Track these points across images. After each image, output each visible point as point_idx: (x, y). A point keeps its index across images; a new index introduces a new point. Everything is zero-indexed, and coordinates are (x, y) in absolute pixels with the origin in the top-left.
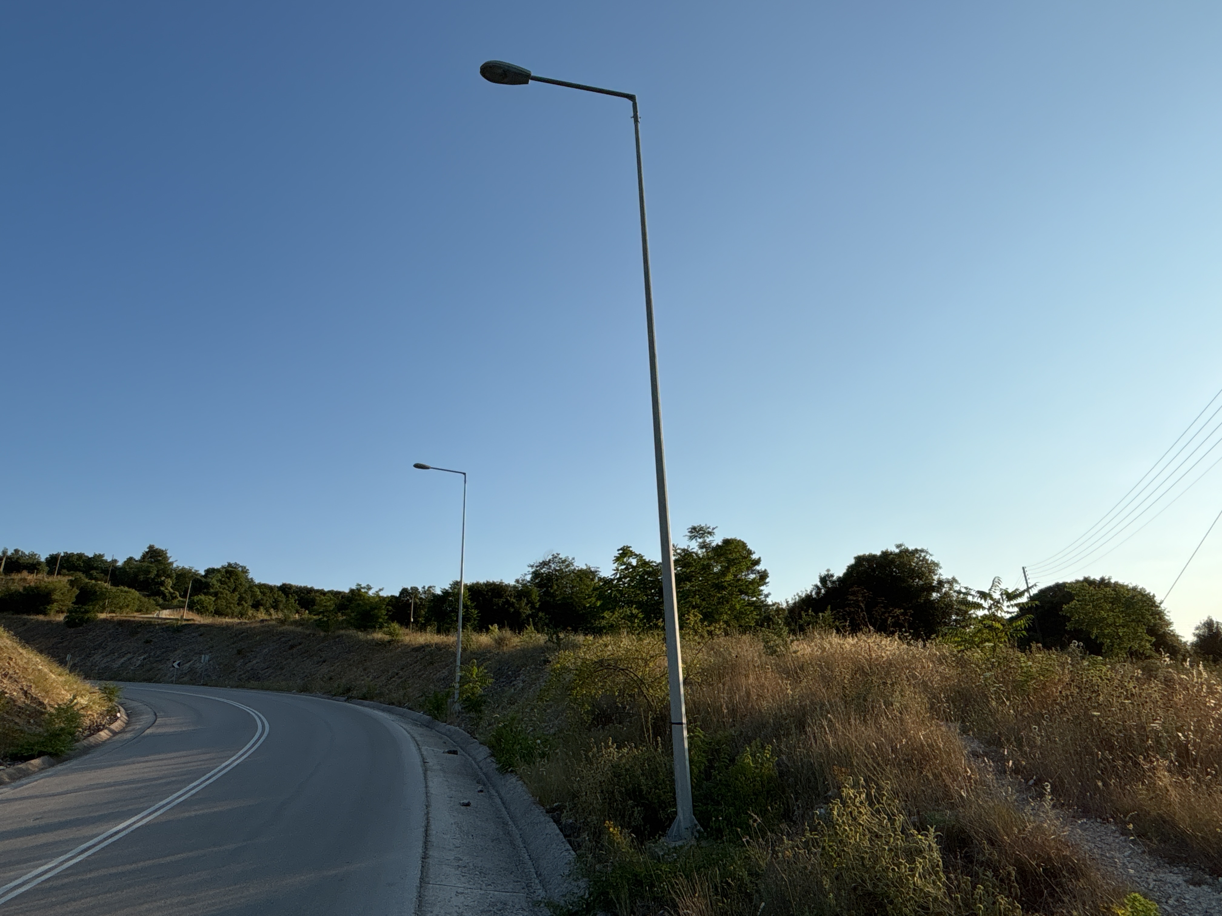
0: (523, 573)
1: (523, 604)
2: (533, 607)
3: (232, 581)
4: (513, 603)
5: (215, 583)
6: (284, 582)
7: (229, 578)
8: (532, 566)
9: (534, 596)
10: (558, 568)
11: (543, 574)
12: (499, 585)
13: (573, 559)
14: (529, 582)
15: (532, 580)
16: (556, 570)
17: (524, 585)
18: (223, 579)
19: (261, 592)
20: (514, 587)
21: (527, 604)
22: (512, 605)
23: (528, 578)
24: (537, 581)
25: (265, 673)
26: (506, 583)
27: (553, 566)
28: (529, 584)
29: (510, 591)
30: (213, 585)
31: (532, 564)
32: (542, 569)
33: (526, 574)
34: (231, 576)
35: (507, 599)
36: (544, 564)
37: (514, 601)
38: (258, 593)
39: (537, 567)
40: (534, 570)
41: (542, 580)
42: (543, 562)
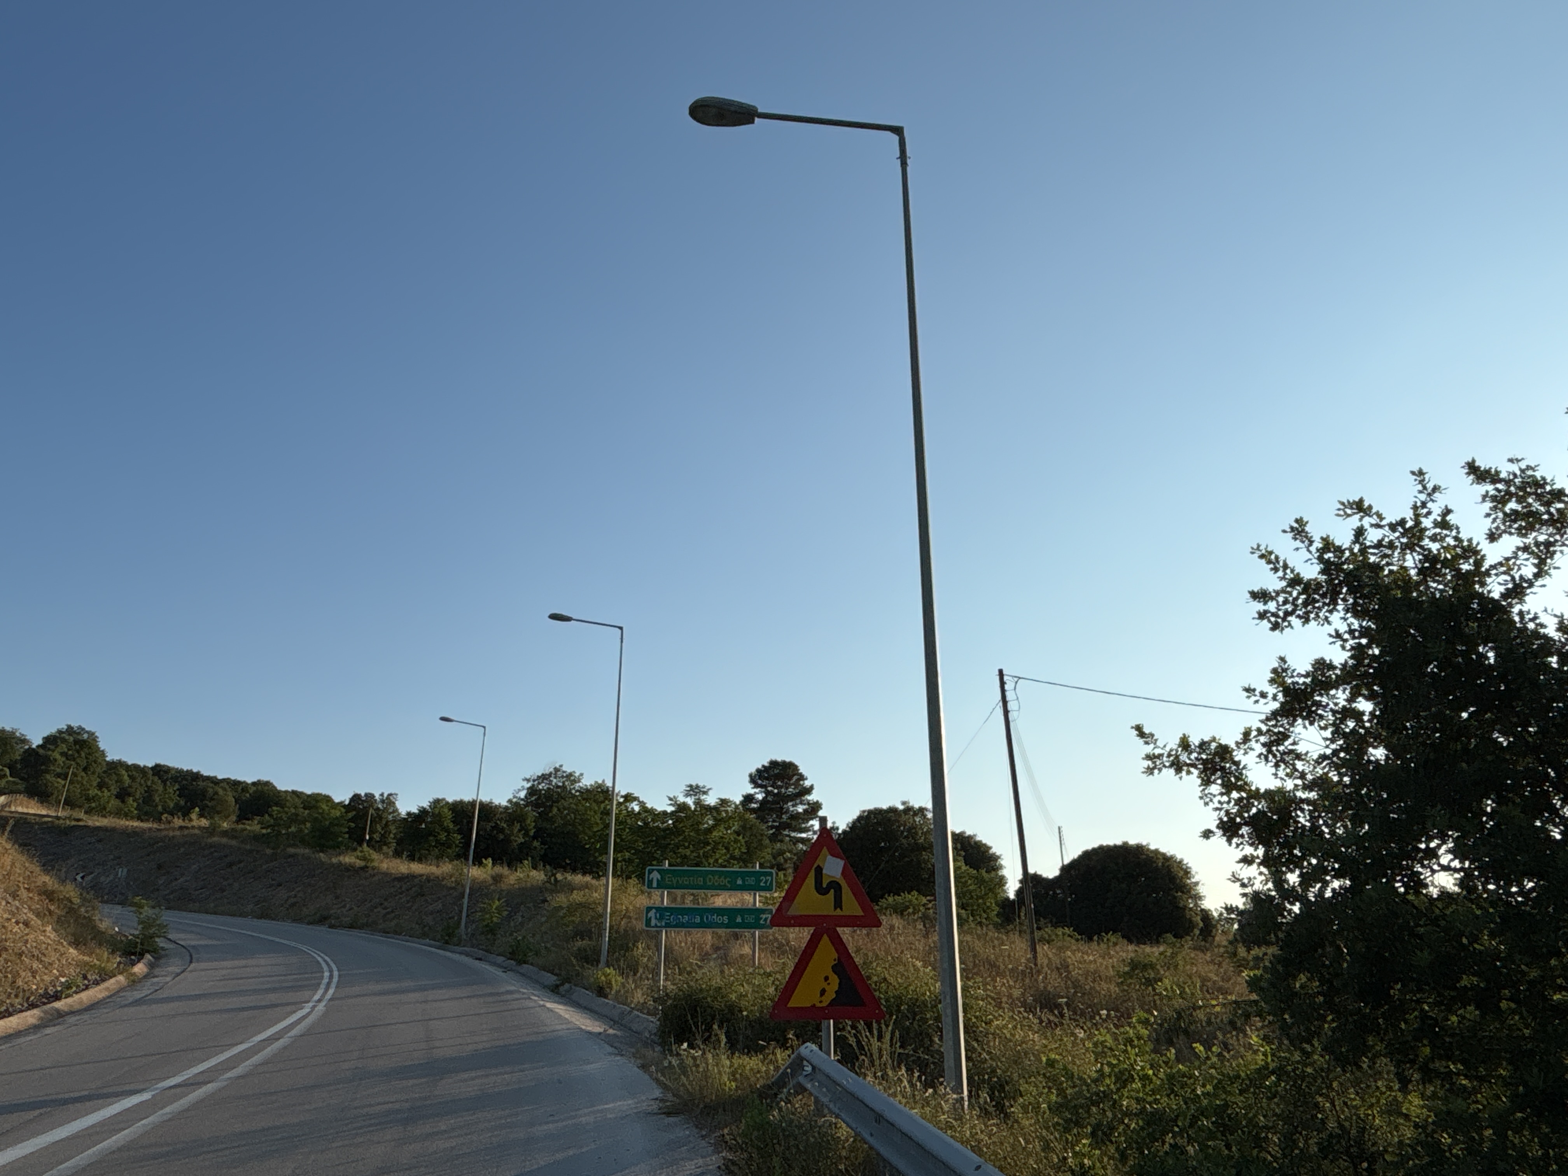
0: (516, 789)
1: (515, 831)
2: (526, 834)
3: (83, 755)
4: (503, 829)
5: (58, 757)
6: (158, 762)
7: (78, 752)
8: (528, 780)
9: (528, 822)
10: (560, 784)
11: (540, 790)
12: (487, 805)
13: (582, 774)
14: (522, 800)
15: (526, 797)
16: (558, 787)
17: (517, 804)
18: (70, 752)
19: (129, 776)
20: (506, 808)
21: (520, 831)
22: (502, 830)
23: (522, 794)
24: (533, 799)
25: (201, 894)
26: (497, 803)
27: (555, 781)
28: (522, 802)
29: (501, 813)
30: (56, 760)
31: (528, 777)
32: (539, 783)
33: (519, 790)
34: (82, 748)
35: (497, 824)
36: (544, 777)
37: (505, 826)
38: (126, 777)
39: (534, 781)
40: (529, 785)
41: (539, 798)
42: (543, 775)
